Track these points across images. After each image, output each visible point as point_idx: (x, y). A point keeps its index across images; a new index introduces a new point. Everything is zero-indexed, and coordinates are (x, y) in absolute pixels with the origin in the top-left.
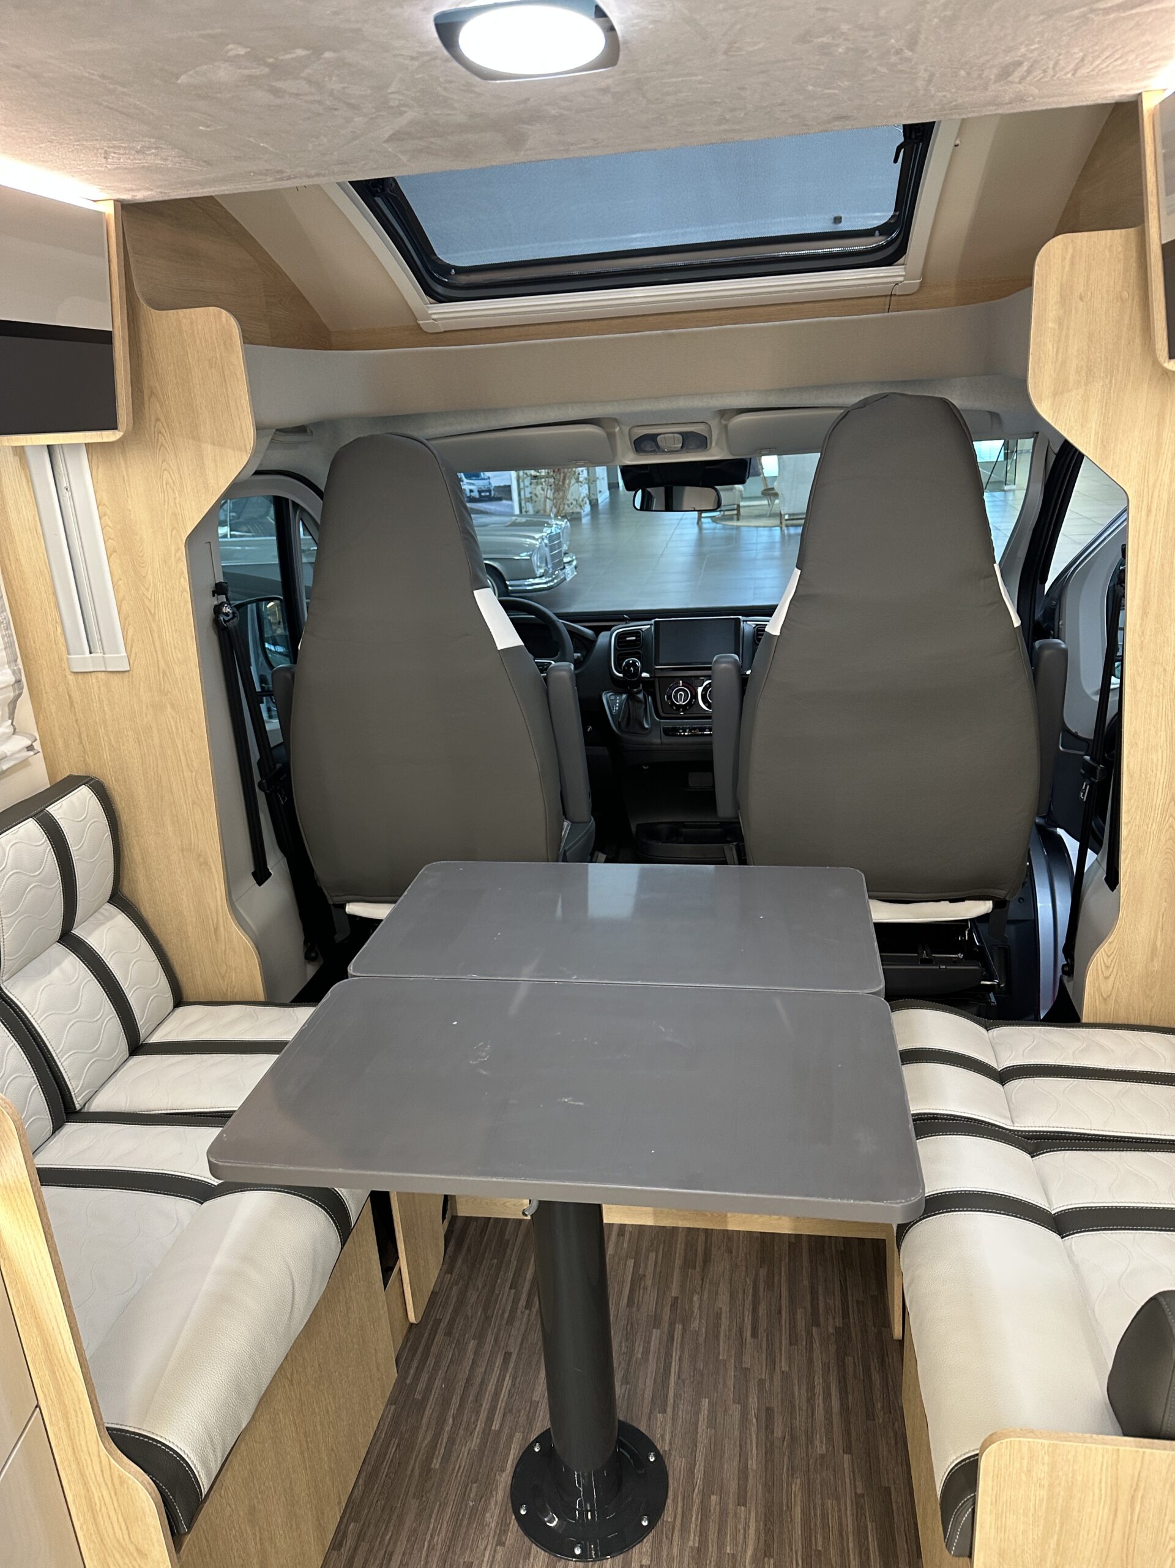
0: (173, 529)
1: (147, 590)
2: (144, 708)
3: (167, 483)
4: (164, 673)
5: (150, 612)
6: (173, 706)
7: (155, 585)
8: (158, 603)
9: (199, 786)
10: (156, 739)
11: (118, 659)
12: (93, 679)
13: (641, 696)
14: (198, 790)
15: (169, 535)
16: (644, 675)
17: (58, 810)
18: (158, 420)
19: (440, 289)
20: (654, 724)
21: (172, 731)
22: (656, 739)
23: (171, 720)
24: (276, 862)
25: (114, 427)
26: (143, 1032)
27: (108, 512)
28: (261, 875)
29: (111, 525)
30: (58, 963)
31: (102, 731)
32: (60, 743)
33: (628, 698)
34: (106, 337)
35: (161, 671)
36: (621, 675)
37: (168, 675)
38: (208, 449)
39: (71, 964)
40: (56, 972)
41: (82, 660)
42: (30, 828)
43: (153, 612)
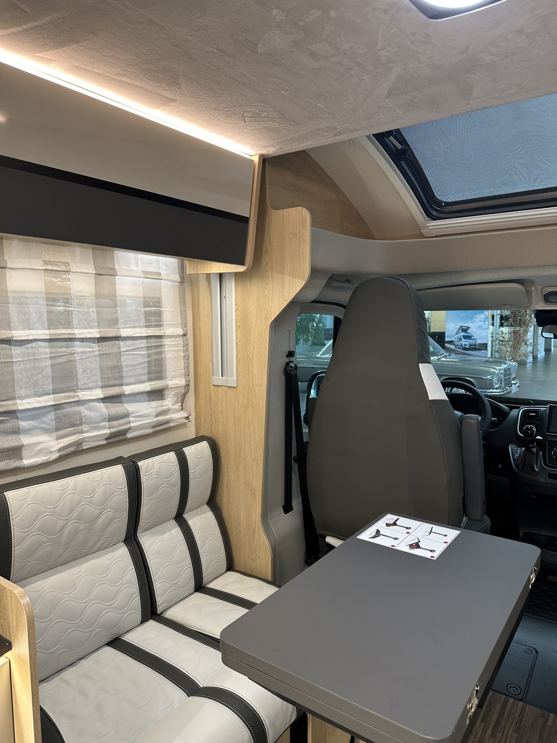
0: (265, 318)
1: (250, 347)
2: (240, 407)
3: (267, 295)
4: (251, 390)
5: (250, 359)
6: (252, 407)
7: (254, 345)
8: (254, 354)
9: (257, 451)
10: (242, 424)
11: (232, 380)
12: (220, 389)
13: (534, 450)
14: (257, 454)
15: (263, 321)
16: (539, 437)
17: (188, 451)
18: (267, 264)
19: (434, 213)
20: (541, 468)
21: (250, 420)
22: (543, 479)
23: (250, 414)
24: (297, 503)
25: (242, 263)
26: (205, 580)
27: (239, 308)
28: (287, 508)
29: (240, 315)
30: (170, 530)
31: (220, 416)
32: (203, 420)
33: (525, 450)
34: (246, 220)
35: (250, 389)
36: (522, 435)
37: (253, 391)
38: (287, 278)
39: (176, 532)
40: (167, 535)
41: (218, 379)
42: (172, 456)
43: (251, 359)
